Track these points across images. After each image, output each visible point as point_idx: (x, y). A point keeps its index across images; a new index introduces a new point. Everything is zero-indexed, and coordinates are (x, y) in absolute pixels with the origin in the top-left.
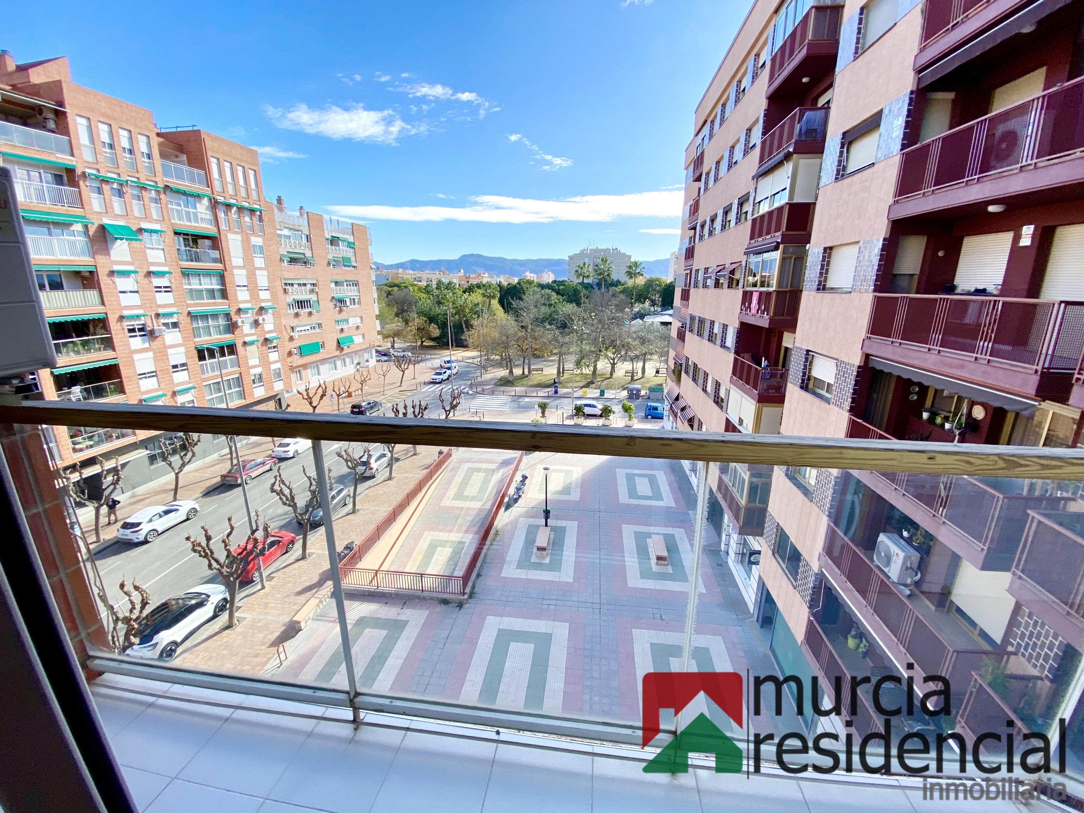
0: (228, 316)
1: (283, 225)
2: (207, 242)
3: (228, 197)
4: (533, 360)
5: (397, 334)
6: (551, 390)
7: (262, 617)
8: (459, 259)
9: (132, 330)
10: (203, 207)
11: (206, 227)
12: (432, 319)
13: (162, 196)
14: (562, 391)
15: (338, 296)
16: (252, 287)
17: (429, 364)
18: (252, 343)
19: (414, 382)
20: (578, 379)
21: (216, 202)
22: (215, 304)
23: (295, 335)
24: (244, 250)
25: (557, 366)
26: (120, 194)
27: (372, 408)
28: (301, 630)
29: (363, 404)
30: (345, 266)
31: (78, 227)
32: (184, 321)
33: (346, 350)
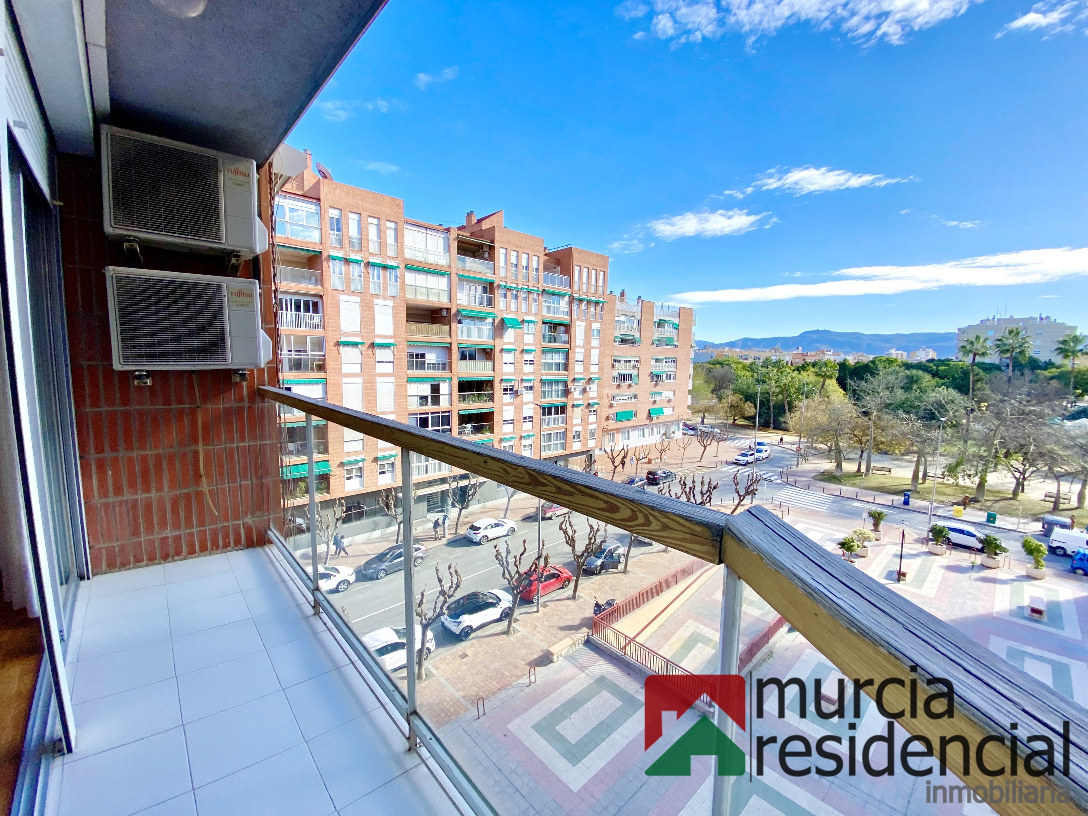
0: (566, 383)
1: (621, 312)
2: (562, 328)
3: (581, 293)
4: (875, 457)
5: (708, 410)
6: (899, 499)
7: (530, 636)
8: (799, 336)
9: (505, 390)
10: (564, 303)
11: (562, 317)
12: (749, 397)
13: (540, 297)
14: (915, 502)
15: (655, 371)
16: (586, 363)
17: (736, 443)
18: (578, 406)
19: (716, 459)
20: (948, 490)
21: (573, 298)
22: (559, 374)
23: (615, 403)
24: (586, 333)
25: (913, 468)
26: (516, 297)
27: (666, 477)
28: (552, 662)
29: (659, 472)
30: (667, 345)
31: (490, 320)
32: (537, 385)
33: (655, 421)
